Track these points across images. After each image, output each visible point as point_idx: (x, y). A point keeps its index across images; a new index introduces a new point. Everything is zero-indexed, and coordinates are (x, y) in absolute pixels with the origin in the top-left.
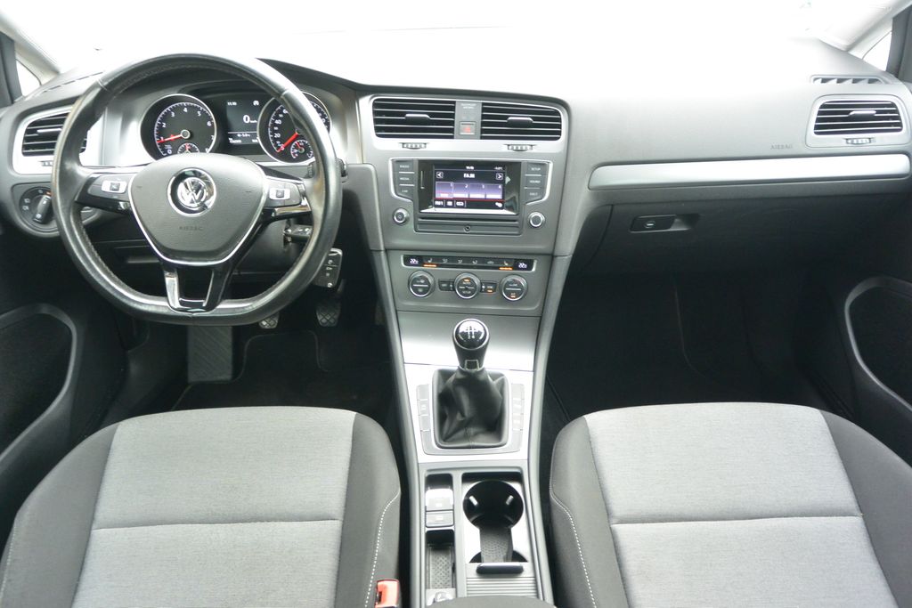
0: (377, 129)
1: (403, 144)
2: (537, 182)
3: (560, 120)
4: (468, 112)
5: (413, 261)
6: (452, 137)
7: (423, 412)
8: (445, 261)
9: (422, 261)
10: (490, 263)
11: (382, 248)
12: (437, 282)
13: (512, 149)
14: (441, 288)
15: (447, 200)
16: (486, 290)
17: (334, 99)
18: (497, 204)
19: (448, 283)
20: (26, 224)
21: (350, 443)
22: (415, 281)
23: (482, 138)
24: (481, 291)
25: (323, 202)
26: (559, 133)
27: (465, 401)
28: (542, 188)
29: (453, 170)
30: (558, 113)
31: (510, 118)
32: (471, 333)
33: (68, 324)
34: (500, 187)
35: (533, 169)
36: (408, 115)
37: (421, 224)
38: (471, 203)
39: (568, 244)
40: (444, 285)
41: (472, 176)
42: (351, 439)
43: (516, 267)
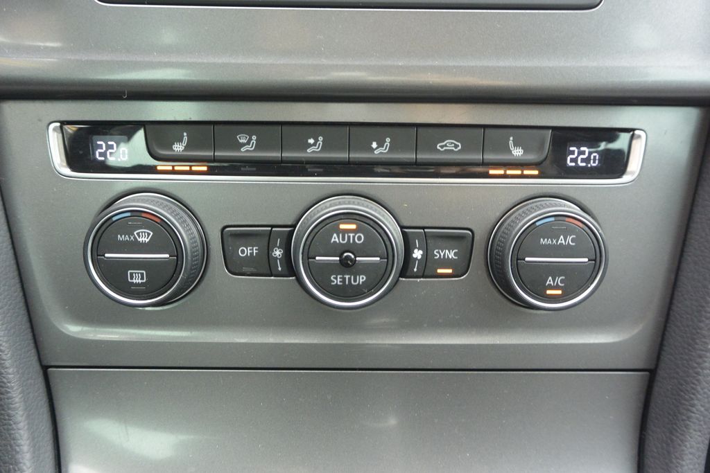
8: (248, 147)
16: (427, 270)
24: (406, 271)
40: (247, 251)
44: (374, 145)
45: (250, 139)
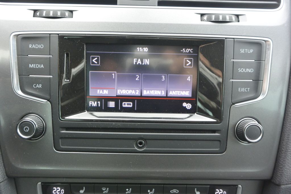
1: (36, 10)
5: (57, 190)
6: (114, 2)
9: (70, 190)
10: (175, 192)
15: (107, 99)
18: (185, 104)
28: (258, 80)
34: (189, 79)
44: (149, 191)
45: (106, 189)
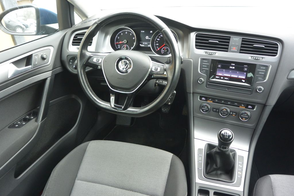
0: (196, 45)
1: (206, 52)
2: (263, 73)
3: (277, 48)
4: (236, 41)
5: (203, 99)
6: (227, 51)
7: (200, 160)
8: (216, 101)
9: (207, 99)
10: (236, 104)
11: (192, 92)
12: (212, 108)
13: (253, 58)
14: (213, 111)
15: (221, 76)
16: (232, 115)
17: (181, 32)
18: (243, 80)
19: (217, 109)
20: (70, 69)
21: (169, 167)
22: (203, 106)
23: (240, 53)
24: (230, 115)
25: (172, 74)
26: (277, 53)
27: (218, 160)
28: (265, 76)
29: (225, 65)
30: (277, 45)
31: (254, 45)
32: (226, 135)
33: (80, 102)
34: (245, 73)
35: (262, 68)
36: (210, 41)
37: (209, 84)
38: (231, 79)
39: (273, 101)
40: (214, 110)
41: (234, 68)
42: (170, 165)
43: (247, 107)
